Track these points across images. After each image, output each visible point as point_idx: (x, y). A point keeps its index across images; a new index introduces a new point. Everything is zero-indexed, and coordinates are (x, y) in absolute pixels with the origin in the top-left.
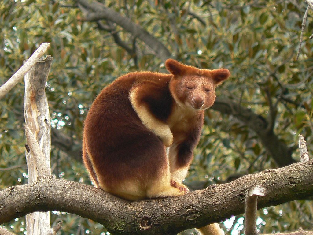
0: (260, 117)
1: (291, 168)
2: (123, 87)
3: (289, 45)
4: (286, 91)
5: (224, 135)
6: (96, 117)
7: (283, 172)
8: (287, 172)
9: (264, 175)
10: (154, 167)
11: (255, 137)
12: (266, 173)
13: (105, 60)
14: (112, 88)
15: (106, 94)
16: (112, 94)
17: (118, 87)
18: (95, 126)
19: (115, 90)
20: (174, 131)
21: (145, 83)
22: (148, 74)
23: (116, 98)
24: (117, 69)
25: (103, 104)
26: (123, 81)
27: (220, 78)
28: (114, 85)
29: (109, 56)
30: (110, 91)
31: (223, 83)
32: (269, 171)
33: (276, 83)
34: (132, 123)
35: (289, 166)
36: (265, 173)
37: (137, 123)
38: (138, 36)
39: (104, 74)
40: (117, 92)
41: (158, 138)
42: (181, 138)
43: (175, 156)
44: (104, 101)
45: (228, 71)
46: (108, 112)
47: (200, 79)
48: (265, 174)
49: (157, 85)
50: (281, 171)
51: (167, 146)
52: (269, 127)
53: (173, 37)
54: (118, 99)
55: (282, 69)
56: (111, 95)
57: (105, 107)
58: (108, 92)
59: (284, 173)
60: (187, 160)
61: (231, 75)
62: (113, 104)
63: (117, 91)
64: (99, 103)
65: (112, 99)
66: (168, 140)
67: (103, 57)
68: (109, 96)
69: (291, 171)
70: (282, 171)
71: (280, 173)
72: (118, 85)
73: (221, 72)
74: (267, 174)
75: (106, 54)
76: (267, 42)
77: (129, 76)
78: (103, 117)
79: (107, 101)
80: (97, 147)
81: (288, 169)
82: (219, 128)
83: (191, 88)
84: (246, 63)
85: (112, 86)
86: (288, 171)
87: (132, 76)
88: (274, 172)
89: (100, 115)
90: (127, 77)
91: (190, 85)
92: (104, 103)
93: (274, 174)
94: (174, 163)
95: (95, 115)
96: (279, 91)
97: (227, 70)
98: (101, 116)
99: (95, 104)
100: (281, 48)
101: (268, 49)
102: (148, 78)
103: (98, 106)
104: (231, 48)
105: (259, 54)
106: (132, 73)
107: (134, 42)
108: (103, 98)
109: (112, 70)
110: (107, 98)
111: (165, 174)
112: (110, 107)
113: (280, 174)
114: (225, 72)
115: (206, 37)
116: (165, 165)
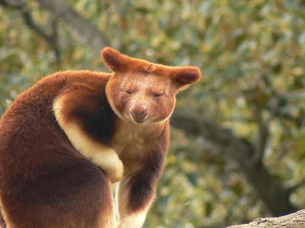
0: (245, 141)
1: (297, 216)
2: (48, 93)
3: (288, 34)
4: (283, 103)
5: (189, 167)
6: (8, 136)
7: (286, 223)
8: (292, 222)
9: (258, 227)
10: (93, 211)
11: (236, 171)
12: (261, 224)
13: (12, 52)
14: (32, 94)
15: (23, 102)
16: (32, 103)
17: (42, 92)
18: (6, 149)
19: (37, 97)
20: (124, 158)
21: (76, 88)
22: (84, 75)
23: (37, 109)
24: (28, 65)
25: (19, 118)
26: (49, 84)
27: (185, 80)
28: (36, 90)
29: (17, 45)
30: (29, 99)
31: (189, 86)
32: (265, 221)
33: (268, 91)
34: (61, 145)
35: (294, 214)
36: (259, 223)
37: (67, 146)
38: (62, 16)
39: (10, 72)
40: (39, 101)
41: (99, 169)
42: (136, 168)
43: (127, 195)
44: (19, 113)
45: (199, 71)
46: (25, 128)
47: (146, 78)
48: (259, 225)
49: (92, 91)
50: (282, 221)
51: (114, 181)
52: (257, 156)
53: (115, 19)
54: (40, 111)
55: (277, 69)
56: (30, 104)
57: (21, 121)
58: (26, 99)
59: (288, 224)
60: (144, 200)
61: (202, 77)
62: (33, 118)
63: (39, 99)
64: (12, 116)
65: (32, 110)
66: (115, 171)
67: (9, 47)
68: (27, 105)
69: (298, 221)
70: (284, 221)
71: (282, 224)
72: (41, 90)
73: (188, 72)
74: (262, 226)
75: (12, 43)
76: (255, 28)
77: (57, 77)
78: (18, 137)
79: (25, 112)
80: (8, 180)
81: (294, 219)
82: (182, 156)
83: (131, 92)
84: (224, 59)
85: (32, 91)
86: (294, 221)
87: (62, 77)
88: (272, 222)
89: (13, 134)
90: (55, 79)
91: (130, 87)
92: (19, 116)
93: (273, 224)
94: (125, 206)
95: (5, 132)
96: (273, 103)
97: (197, 69)
98: (15, 135)
99: (5, 118)
100: (276, 37)
101: (258, 39)
102: (83, 80)
103: (11, 120)
104: (201, 36)
105: (244, 46)
106: (62, 73)
107: (54, 25)
108: (19, 109)
109: (20, 66)
110: (24, 108)
111: (109, 222)
112: (29, 121)
113: (281, 226)
114: (193, 72)
115: (165, 19)
116: (110, 210)
